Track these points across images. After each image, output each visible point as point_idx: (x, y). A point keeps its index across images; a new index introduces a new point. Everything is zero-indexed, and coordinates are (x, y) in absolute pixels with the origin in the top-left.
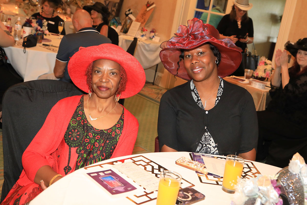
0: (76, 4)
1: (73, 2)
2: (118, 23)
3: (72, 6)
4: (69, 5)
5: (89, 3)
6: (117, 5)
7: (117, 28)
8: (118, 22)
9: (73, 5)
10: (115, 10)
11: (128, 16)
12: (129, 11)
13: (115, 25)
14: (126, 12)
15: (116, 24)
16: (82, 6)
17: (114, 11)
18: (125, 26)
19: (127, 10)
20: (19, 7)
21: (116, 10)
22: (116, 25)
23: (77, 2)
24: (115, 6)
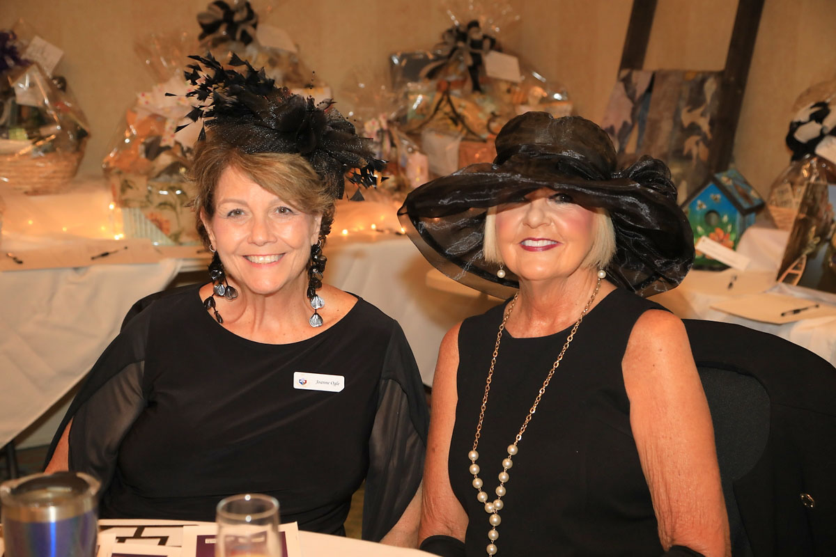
0: (457, 119)
1: (440, 115)
2: (745, 213)
3: (432, 138)
4: (415, 136)
5: (525, 103)
6: (711, 87)
7: (743, 244)
8: (746, 205)
9: (443, 132)
10: (704, 124)
11: (814, 155)
12: (819, 117)
13: (723, 226)
14: (795, 126)
15: (732, 221)
16: (488, 128)
17: (693, 129)
18: (812, 239)
19: (803, 114)
20: (123, 203)
21: (711, 123)
22: (729, 228)
23: (459, 110)
24: (696, 100)
